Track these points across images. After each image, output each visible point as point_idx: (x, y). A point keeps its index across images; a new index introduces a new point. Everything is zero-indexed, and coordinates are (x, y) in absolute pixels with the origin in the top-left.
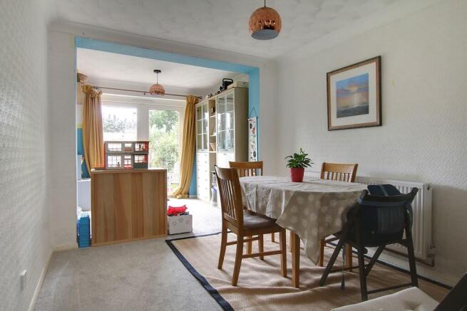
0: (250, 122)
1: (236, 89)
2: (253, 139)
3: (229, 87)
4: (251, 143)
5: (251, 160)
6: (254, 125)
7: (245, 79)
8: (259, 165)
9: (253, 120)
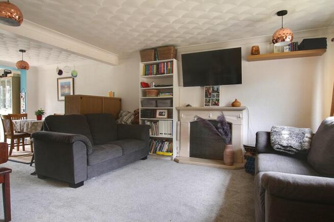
0: (21, 95)
1: (13, 77)
2: (22, 103)
3: (8, 75)
4: (22, 105)
5: (21, 113)
6: (23, 97)
7: (19, 72)
8: (26, 115)
9: (23, 94)
